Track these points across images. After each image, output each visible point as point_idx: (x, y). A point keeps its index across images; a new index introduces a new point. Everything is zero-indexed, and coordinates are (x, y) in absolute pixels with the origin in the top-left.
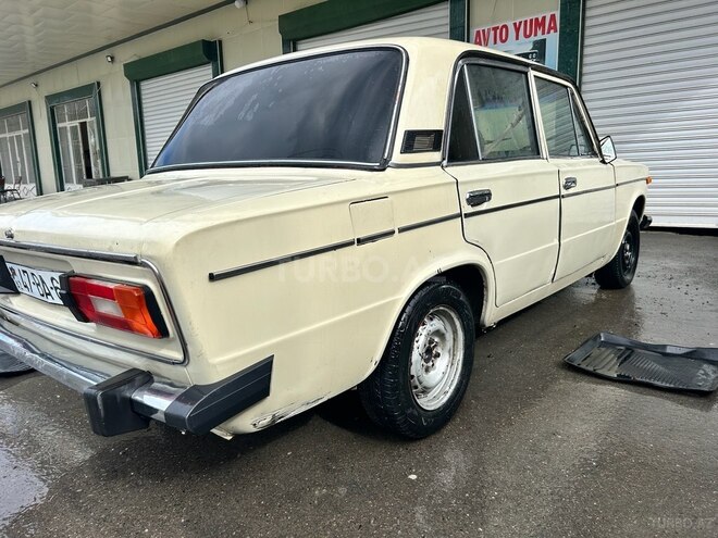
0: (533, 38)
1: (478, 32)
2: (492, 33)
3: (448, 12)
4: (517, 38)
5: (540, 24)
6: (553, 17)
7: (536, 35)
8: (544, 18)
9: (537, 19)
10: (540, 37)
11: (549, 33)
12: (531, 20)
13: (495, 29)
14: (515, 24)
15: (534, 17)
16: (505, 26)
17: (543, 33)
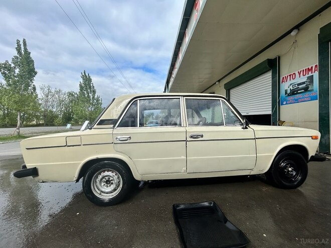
0: (307, 76)
1: (283, 78)
2: (289, 77)
3: (271, 74)
4: (300, 77)
5: (310, 70)
6: (316, 66)
7: (308, 74)
8: (312, 67)
9: (308, 68)
10: (310, 74)
11: (314, 72)
12: (306, 69)
13: (290, 75)
14: (299, 72)
15: (307, 68)
16: (294, 74)
17: (312, 73)
